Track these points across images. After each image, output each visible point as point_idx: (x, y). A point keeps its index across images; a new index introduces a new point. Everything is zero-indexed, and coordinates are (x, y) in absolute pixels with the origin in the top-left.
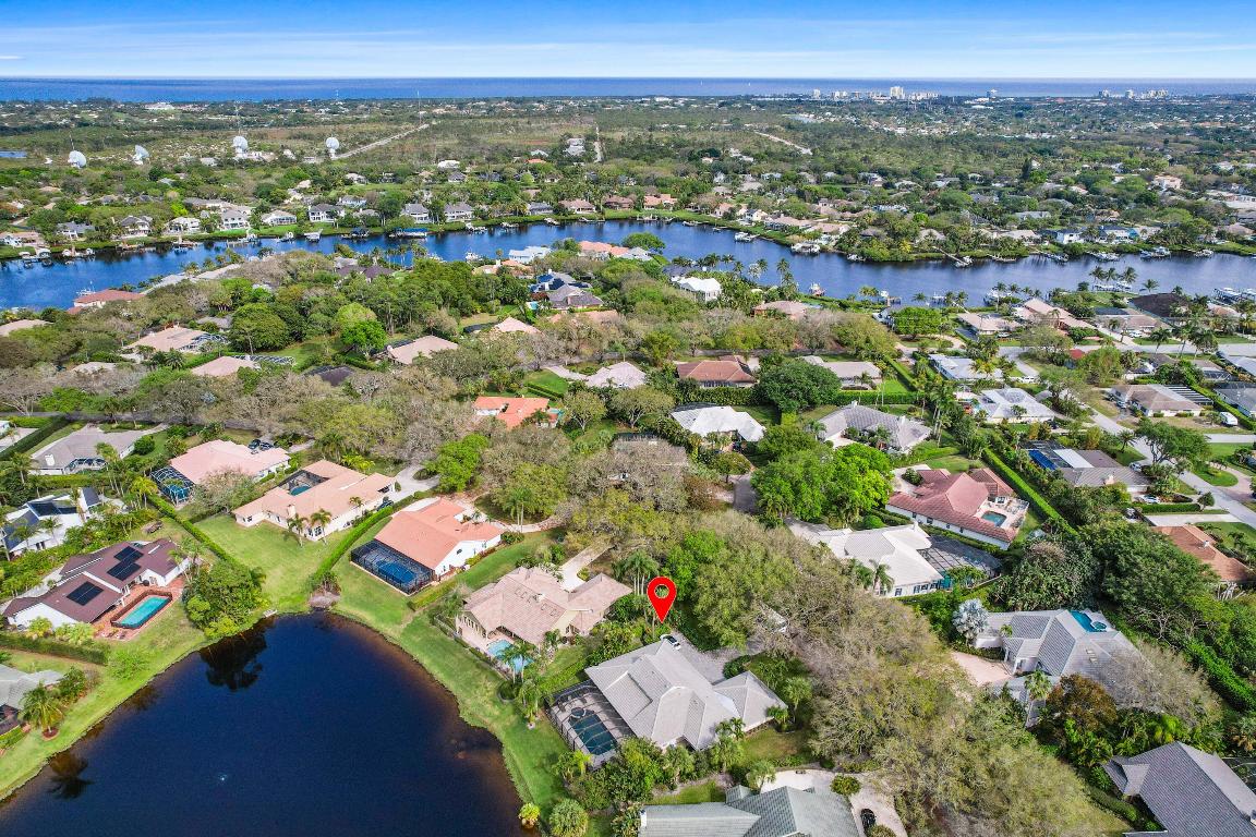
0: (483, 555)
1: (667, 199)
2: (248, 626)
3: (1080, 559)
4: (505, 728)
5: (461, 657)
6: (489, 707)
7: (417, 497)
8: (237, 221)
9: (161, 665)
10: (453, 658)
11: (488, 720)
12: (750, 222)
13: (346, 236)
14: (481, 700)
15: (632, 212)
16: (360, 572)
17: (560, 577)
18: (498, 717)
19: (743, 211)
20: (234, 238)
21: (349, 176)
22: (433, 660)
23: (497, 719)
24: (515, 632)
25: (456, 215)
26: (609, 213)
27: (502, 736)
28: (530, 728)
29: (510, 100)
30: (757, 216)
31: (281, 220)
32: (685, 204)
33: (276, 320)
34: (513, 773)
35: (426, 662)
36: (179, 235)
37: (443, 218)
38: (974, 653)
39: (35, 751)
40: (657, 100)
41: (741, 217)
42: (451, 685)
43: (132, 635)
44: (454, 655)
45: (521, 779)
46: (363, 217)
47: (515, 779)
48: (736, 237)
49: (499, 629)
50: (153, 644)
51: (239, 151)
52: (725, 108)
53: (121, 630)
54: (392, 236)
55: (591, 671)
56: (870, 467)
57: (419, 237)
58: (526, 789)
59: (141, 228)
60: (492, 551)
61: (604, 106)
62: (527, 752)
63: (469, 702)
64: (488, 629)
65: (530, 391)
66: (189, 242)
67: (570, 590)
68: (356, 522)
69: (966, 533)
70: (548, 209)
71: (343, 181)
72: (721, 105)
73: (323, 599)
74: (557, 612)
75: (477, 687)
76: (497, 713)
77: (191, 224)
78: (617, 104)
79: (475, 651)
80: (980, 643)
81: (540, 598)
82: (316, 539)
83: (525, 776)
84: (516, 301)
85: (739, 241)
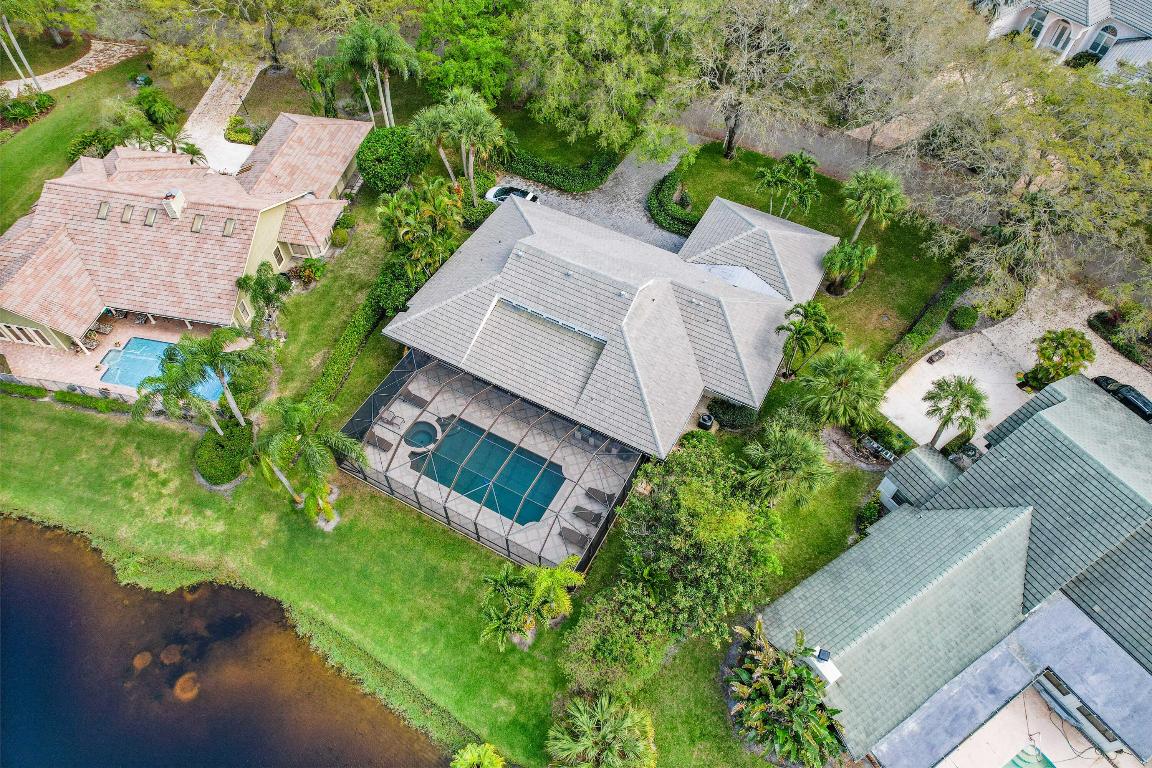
4: (264, 558)
5: (40, 425)
6: (188, 521)
10: (17, 438)
11: (204, 557)
14: (157, 514)
17: (193, 152)
18: (229, 537)
23: (227, 543)
24: (155, 308)
27: (267, 583)
28: (329, 528)
42: (49, 509)
44: (15, 429)
47: (371, 683)
49: (107, 317)
55: (397, 329)
58: (418, 696)
62: (357, 598)
63: (124, 532)
64: (77, 332)
67: (234, 169)
74: (237, 224)
75: (128, 484)
76: (219, 527)
79: (71, 397)
81: (177, 206)
83: (394, 663)
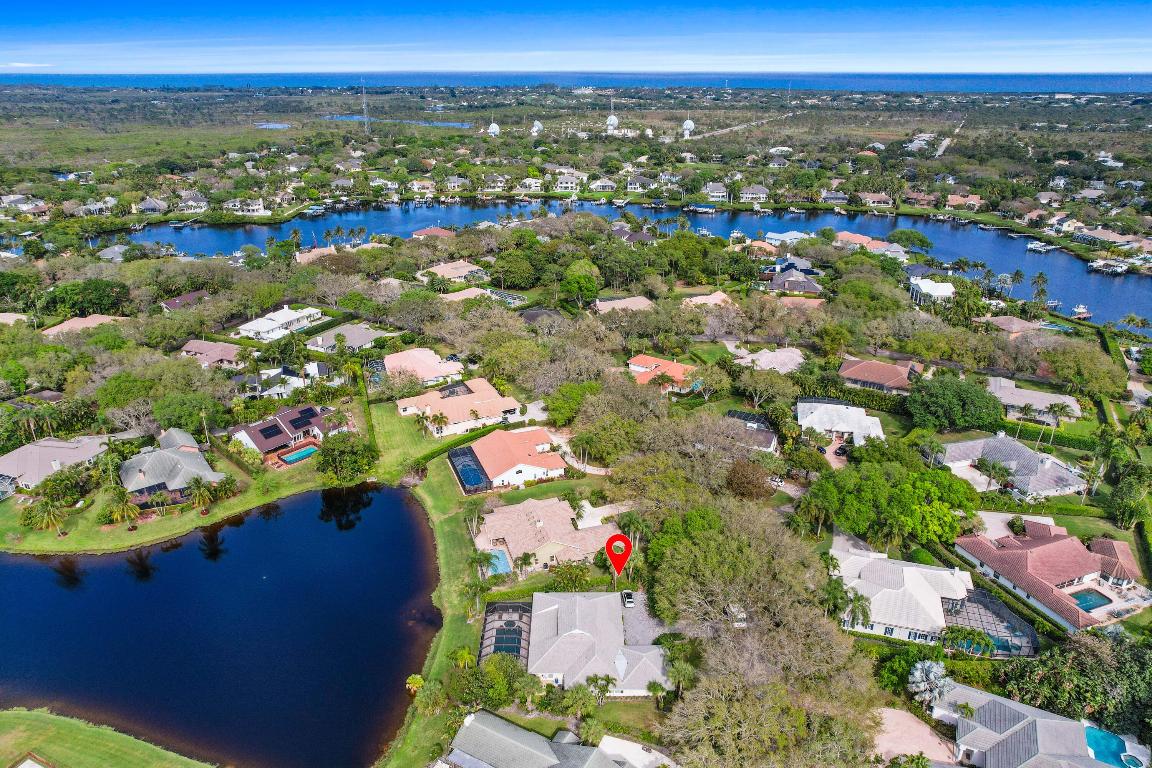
0: (541, 481)
1: (975, 200)
2: (352, 484)
3: (1139, 673)
4: (452, 617)
5: (465, 552)
6: (454, 595)
7: (532, 423)
8: (569, 185)
9: (285, 493)
10: (459, 551)
11: (446, 605)
12: (1058, 231)
13: (646, 205)
14: (453, 589)
15: (930, 210)
16: (447, 468)
17: (581, 516)
18: (455, 606)
19: (1053, 221)
20: (561, 199)
21: (684, 155)
22: (446, 549)
23: (453, 607)
24: (509, 546)
25: (750, 196)
26: (905, 208)
27: (446, 621)
28: (468, 622)
29: (887, 94)
30: (1069, 227)
31: (604, 187)
32: (992, 207)
33: (526, 265)
34: (432, 649)
35: (440, 547)
36: (524, 191)
37: (737, 198)
38: (927, 720)
39: (192, 520)
40: (1057, 97)
41: (1052, 226)
42: (443, 571)
43: (285, 467)
44: (461, 549)
45: (433, 658)
46: (668, 190)
47: (430, 655)
48: (1030, 246)
50: (290, 478)
51: (610, 127)
52: (1138, 107)
53: (281, 462)
54: (685, 209)
55: (537, 596)
56: (940, 499)
57: (705, 213)
59: (499, 184)
60: (552, 480)
61: (985, 102)
62: (452, 639)
63: (445, 587)
65: (691, 358)
66: (527, 198)
68: (472, 430)
69: (1032, 602)
70: (843, 199)
71: (676, 158)
72: (1136, 102)
73: (410, 480)
75: (458, 578)
76: (456, 603)
77: (534, 184)
78: (1003, 101)
79: (476, 550)
80: (938, 713)
82: (437, 436)
83: (438, 655)
84: (743, 278)
85: (1031, 250)
